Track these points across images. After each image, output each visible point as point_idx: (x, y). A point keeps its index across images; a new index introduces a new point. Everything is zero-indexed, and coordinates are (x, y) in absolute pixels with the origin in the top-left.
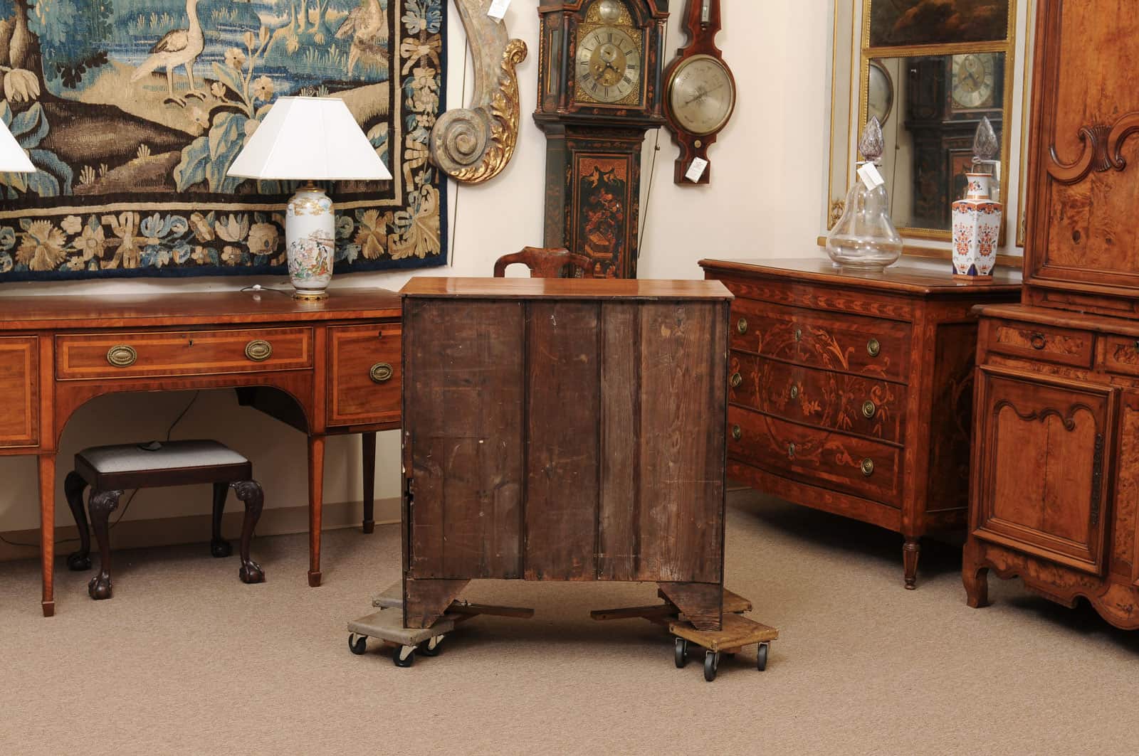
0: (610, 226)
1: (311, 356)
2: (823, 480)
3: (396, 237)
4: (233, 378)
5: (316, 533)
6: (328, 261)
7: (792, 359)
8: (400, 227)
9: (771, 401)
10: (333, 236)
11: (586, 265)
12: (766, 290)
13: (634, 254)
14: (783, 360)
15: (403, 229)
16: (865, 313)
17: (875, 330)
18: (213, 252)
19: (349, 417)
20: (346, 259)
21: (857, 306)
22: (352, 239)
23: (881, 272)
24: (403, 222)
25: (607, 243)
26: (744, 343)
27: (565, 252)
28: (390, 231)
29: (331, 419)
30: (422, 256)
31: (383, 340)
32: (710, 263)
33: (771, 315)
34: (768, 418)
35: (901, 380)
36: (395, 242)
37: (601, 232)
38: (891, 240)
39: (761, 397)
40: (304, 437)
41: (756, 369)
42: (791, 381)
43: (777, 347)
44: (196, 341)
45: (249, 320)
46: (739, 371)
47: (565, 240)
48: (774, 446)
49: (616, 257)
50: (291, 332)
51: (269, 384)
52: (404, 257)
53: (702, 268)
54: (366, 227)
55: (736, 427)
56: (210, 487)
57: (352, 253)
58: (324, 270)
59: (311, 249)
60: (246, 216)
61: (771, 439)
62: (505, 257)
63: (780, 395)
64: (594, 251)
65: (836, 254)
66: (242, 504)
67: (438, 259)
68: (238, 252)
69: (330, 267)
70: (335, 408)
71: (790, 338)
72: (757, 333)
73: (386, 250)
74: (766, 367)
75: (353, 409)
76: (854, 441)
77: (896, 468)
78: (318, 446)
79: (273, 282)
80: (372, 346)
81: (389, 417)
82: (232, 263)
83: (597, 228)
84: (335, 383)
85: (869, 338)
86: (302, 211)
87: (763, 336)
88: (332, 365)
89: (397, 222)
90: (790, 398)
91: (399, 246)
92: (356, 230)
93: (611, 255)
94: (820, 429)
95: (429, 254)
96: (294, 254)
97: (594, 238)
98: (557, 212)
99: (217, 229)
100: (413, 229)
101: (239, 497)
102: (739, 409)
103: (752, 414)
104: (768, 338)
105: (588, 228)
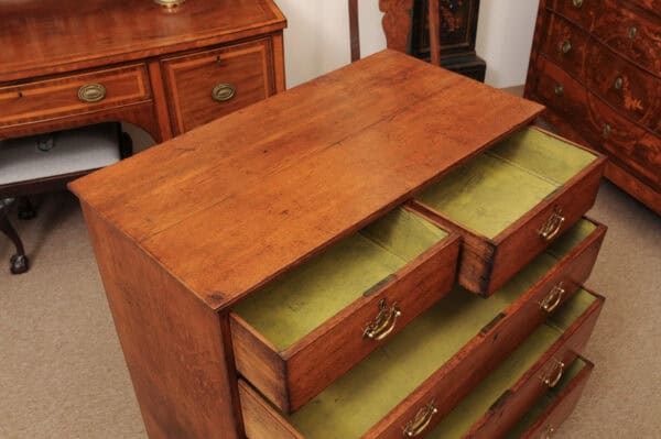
1: (149, 90)
4: (73, 119)
7: (622, 52)
14: (613, 50)
26: (577, 18)
31: (222, 64)
34: (590, 93)
39: (586, 72)
41: (585, 45)
42: (617, 72)
43: (610, 34)
44: (25, 93)
46: (569, 41)
48: (591, 119)
50: (123, 71)
61: (589, 111)
63: (604, 79)
71: (623, 32)
72: (592, 13)
74: (595, 48)
80: (211, 71)
87: (597, 18)
88: (172, 94)
102: (563, 71)
103: (575, 82)
104: (601, 22)
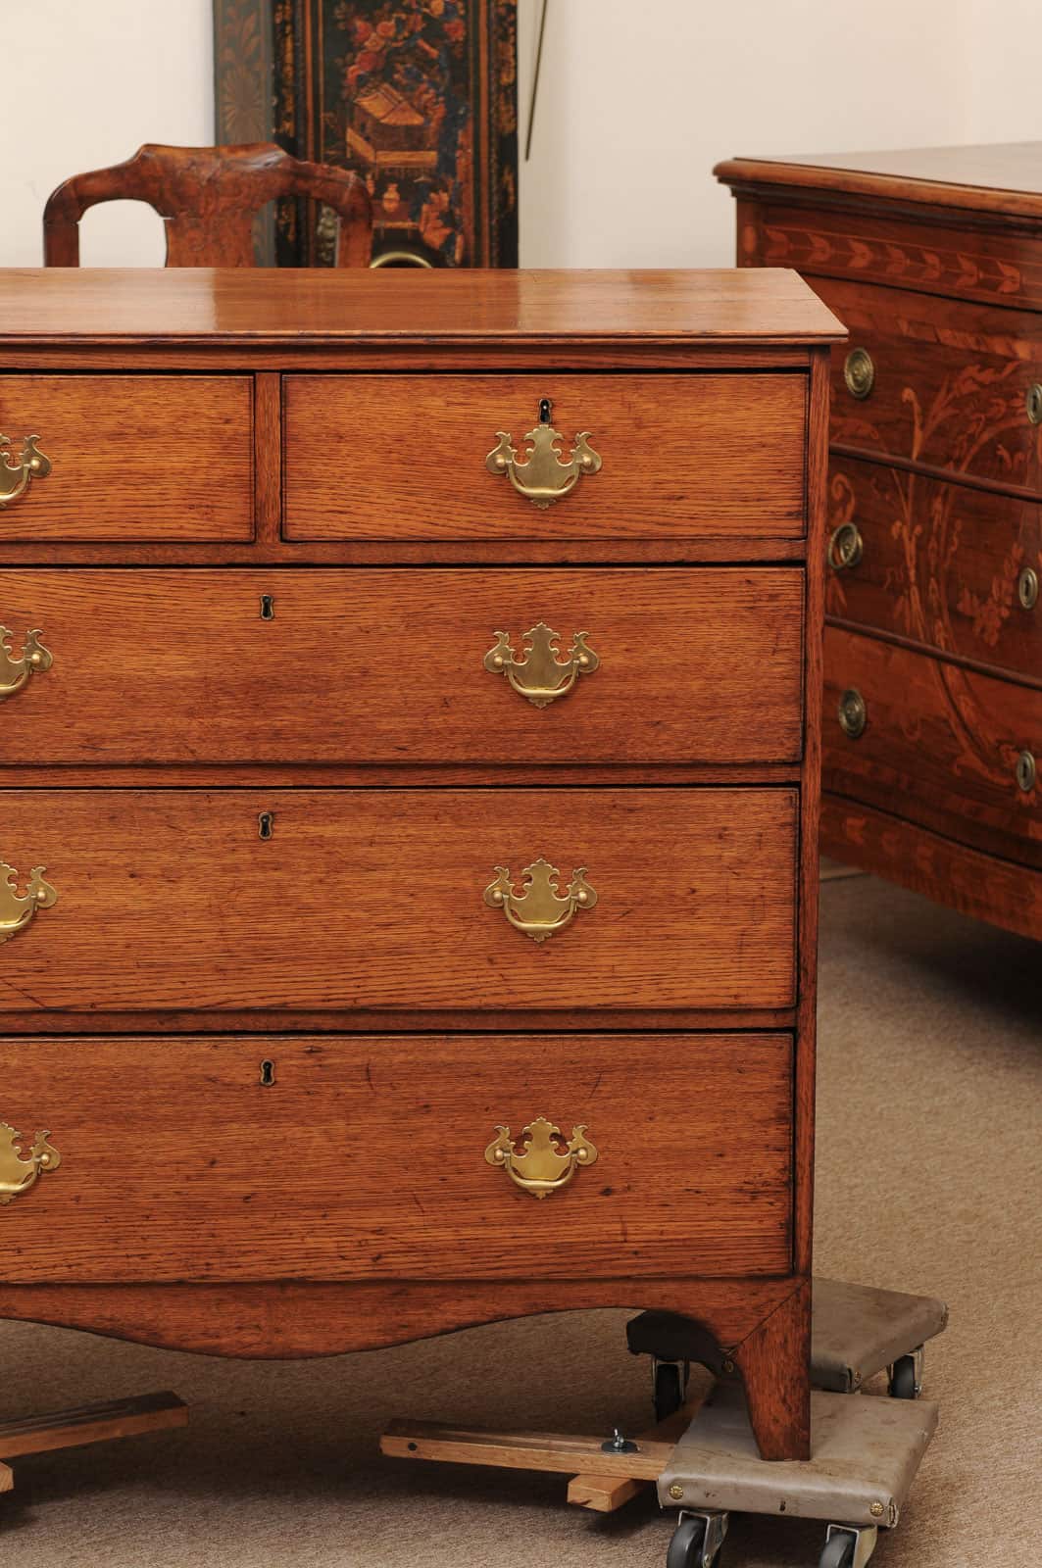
0: (425, 63)
7: (1020, 478)
9: (956, 615)
11: (346, 196)
12: (932, 259)
13: (506, 152)
14: (994, 484)
25: (418, 120)
26: (866, 429)
27: (276, 156)
32: (750, 170)
33: (946, 335)
34: (948, 669)
37: (395, 85)
39: (924, 601)
41: (908, 515)
42: (1017, 552)
43: (972, 438)
46: (854, 519)
48: (971, 759)
49: (447, 164)
53: (726, 189)
55: (849, 697)
61: (960, 733)
62: (77, 182)
63: (984, 596)
64: (377, 148)
71: (1012, 412)
72: (908, 394)
74: (938, 505)
83: (383, 72)
87: (926, 403)
90: (1016, 606)
93: (431, 157)
97: (375, 104)
98: (250, 24)
102: (856, 640)
103: (897, 655)
104: (940, 412)
105: (353, 71)
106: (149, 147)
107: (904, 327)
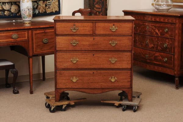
1: (28, 37)
2: (155, 63)
3: (48, 7)
4: (9, 43)
5: (31, 81)
6: (31, 14)
7: (146, 34)
8: (48, 5)
9: (141, 45)
10: (32, 8)
11: (95, 13)
12: (139, 17)
13: (106, 10)
14: (144, 34)
15: (49, 5)
16: (164, 22)
17: (166, 26)
18: (2, 12)
19: (38, 52)
20: (35, 13)
21: (162, 20)
22: (37, 8)
23: (168, 11)
24: (49, 4)
25: (100, 7)
27: (89, 9)
28: (46, 6)
29: (34, 53)
30: (54, 12)
31: (45, 33)
32: (125, 11)
33: (141, 23)
34: (141, 49)
35: (173, 38)
36: (47, 9)
38: (170, 3)
39: (139, 44)
40: (27, 58)
43: (142, 31)
45: (12, 29)
47: (89, 6)
48: (143, 56)
49: (102, 10)
50: (23, 32)
51: (18, 45)
52: (50, 12)
53: (123, 12)
54: (40, 5)
56: (4, 71)
57: (37, 12)
58: (30, 16)
59: (27, 11)
60: (10, 3)
62: (75, 11)
65: (156, 7)
66: (13, 74)
67: (58, 12)
68: (9, 12)
69: (32, 15)
70: (35, 50)
71: (146, 29)
72: (137, 28)
73: (45, 11)
75: (39, 50)
76: (162, 53)
77: (173, 60)
78: (31, 60)
79: (17, 20)
80: (43, 34)
81: (48, 52)
82: (7, 15)
83: (97, 3)
84: (34, 44)
85: (165, 28)
86: (24, 1)
87: (139, 28)
88: (33, 40)
89: (48, 3)
90: (146, 44)
91: (48, 10)
92: (38, 6)
94: (154, 51)
95: (56, 11)
96: (23, 12)
97: (96, 6)
99: (3, 7)
100: (52, 5)
101: (12, 73)
105: (95, 3)
106: (80, 9)
107: (137, 23)
